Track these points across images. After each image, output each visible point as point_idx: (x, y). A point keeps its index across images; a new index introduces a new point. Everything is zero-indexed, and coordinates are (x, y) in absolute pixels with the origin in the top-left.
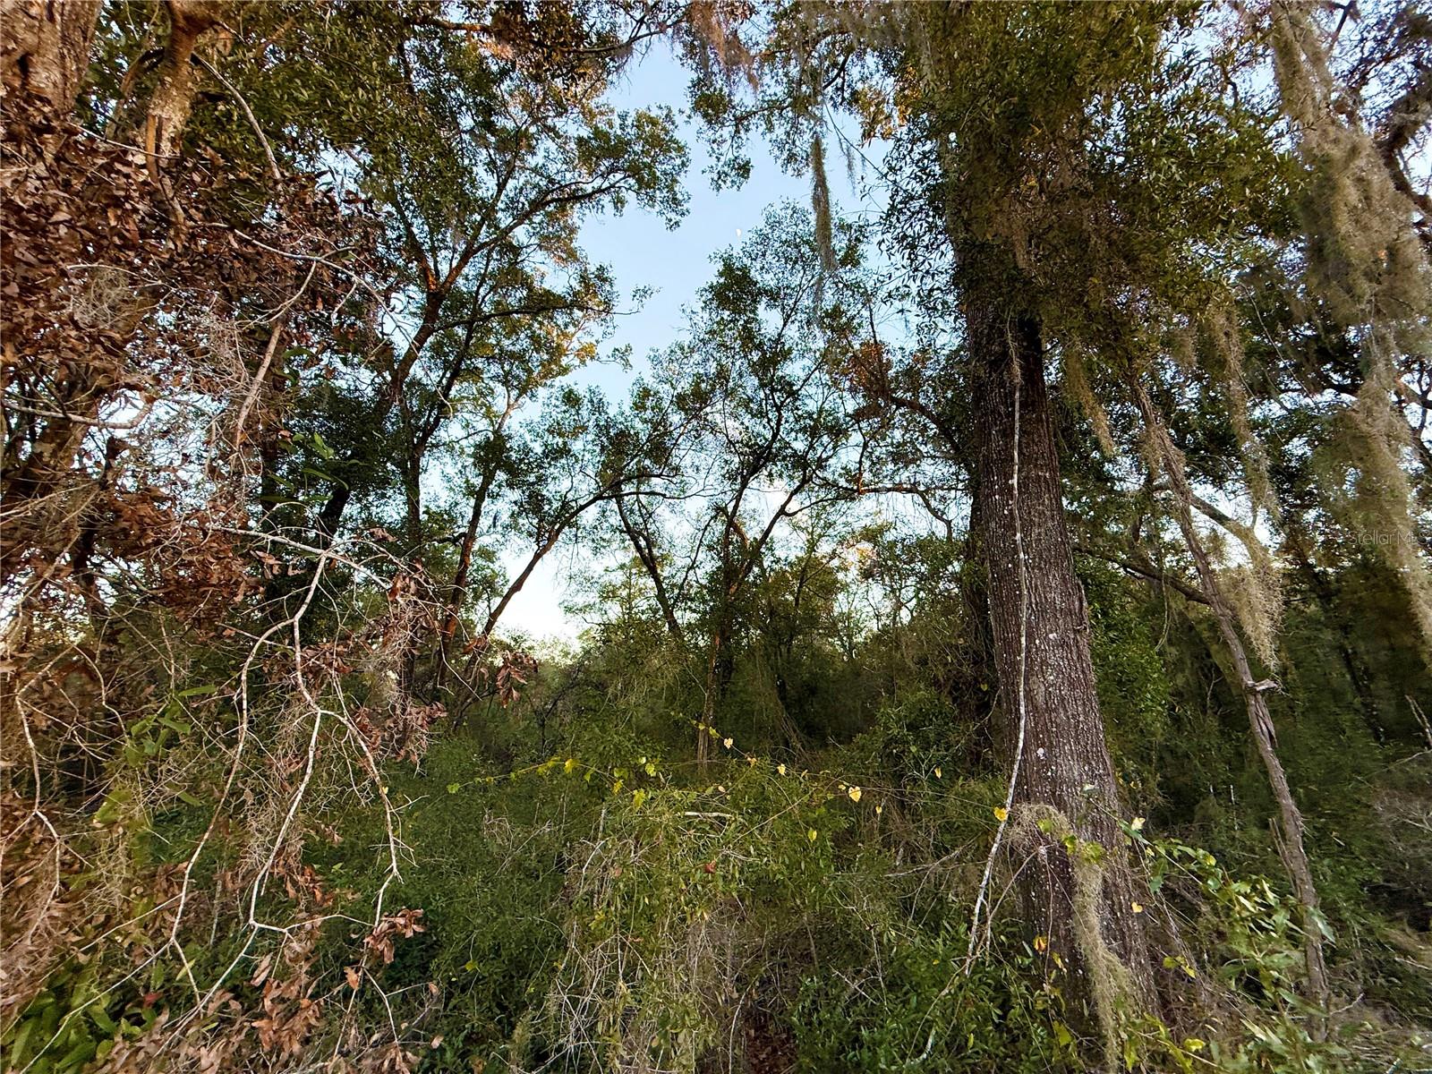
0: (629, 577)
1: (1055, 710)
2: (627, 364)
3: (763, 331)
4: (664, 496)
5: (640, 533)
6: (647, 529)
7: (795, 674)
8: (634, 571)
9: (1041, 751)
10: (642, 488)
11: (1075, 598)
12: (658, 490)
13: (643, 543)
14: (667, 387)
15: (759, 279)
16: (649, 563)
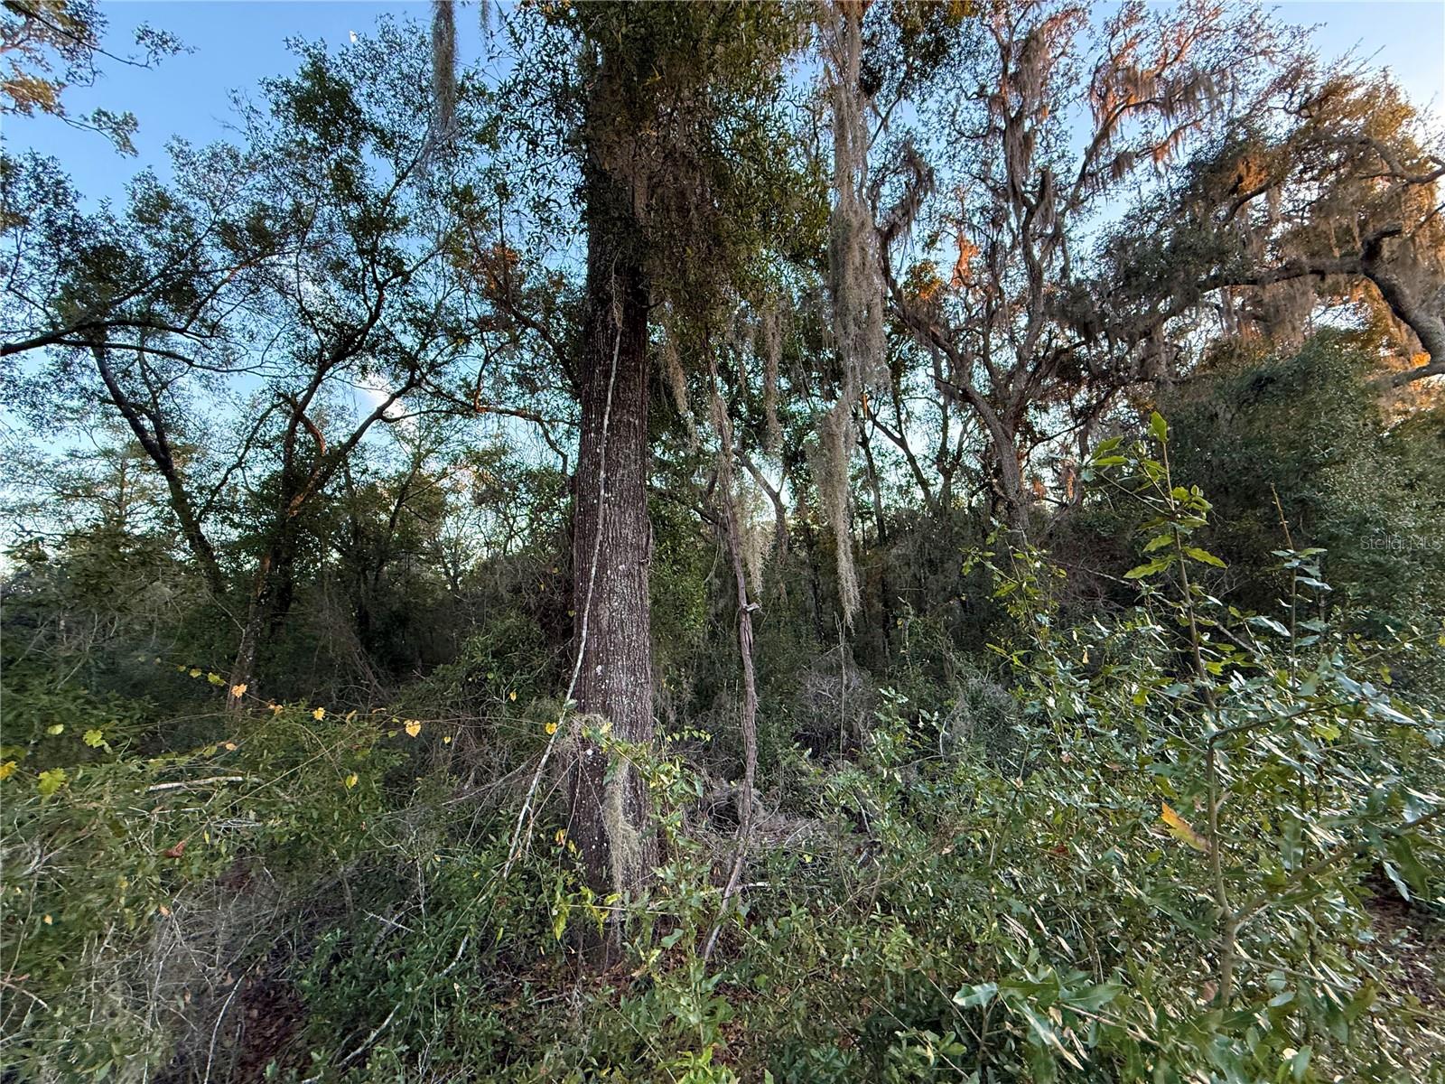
0: (122, 471)
1: (615, 632)
2: (125, 144)
3: (367, 181)
4: (190, 363)
5: (142, 409)
6: (155, 404)
7: (382, 604)
8: (132, 462)
9: (599, 668)
10: (150, 344)
11: (644, 535)
12: (180, 351)
13: (147, 424)
14: (204, 205)
15: (365, 109)
16: (159, 452)
